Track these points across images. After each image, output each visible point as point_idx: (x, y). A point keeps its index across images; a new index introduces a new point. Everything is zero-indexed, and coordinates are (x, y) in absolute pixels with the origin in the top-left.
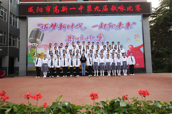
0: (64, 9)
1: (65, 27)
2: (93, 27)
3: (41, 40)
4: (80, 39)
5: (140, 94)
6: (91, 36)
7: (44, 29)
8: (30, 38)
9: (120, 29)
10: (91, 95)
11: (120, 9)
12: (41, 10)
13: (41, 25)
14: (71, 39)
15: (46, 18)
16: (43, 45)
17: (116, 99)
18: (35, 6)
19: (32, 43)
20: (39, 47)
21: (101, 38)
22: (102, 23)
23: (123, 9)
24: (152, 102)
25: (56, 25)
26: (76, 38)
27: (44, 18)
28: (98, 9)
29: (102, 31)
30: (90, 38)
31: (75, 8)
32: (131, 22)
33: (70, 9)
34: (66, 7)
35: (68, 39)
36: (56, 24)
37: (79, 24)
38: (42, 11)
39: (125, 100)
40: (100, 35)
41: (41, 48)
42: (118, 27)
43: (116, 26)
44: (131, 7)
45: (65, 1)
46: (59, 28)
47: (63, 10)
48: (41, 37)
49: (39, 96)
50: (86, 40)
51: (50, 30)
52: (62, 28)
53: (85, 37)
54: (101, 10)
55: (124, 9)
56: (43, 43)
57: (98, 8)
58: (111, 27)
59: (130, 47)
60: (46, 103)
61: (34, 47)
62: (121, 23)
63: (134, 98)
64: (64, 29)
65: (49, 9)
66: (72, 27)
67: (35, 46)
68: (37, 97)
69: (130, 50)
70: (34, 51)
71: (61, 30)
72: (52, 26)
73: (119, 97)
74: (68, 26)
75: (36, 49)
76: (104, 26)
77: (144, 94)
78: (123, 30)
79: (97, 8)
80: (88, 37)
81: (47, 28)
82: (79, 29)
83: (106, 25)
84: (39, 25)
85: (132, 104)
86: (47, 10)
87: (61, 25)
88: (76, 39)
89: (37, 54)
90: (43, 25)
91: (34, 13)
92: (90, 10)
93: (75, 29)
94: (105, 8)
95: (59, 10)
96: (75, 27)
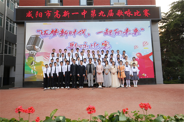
0: (66, 14)
1: (67, 33)
2: (97, 33)
3: (41, 48)
4: (83, 46)
5: (141, 107)
6: (95, 43)
7: (44, 35)
8: (28, 45)
9: (127, 36)
10: (88, 109)
11: (126, 14)
12: (41, 15)
13: (40, 31)
14: (73, 46)
16: (42, 53)
17: (115, 113)
18: (34, 11)
19: (30, 50)
20: (38, 56)
21: (106, 45)
22: (107, 29)
23: (129, 14)
24: (153, 116)
25: (57, 31)
27: (44, 24)
29: (108, 38)
30: (94, 45)
31: (78, 13)
32: (139, 29)
33: (73, 14)
34: (68, 11)
35: (70, 46)
36: (56, 30)
37: (82, 30)
38: (42, 16)
39: (125, 114)
40: (105, 42)
42: (125, 33)
43: (122, 33)
44: (139, 12)
45: (67, 5)
46: (60, 35)
47: (65, 15)
48: (40, 44)
49: (31, 110)
50: (89, 47)
51: (50, 37)
52: (64, 34)
53: (88, 44)
54: (107, 15)
55: (131, 14)
56: (42, 50)
57: (103, 13)
58: (117, 34)
59: (138, 55)
60: (38, 118)
61: (32, 55)
62: (127, 29)
63: (136, 111)
64: (66, 36)
65: (50, 14)
66: (75, 34)
67: (33, 54)
68: (29, 111)
69: (138, 59)
70: (32, 60)
71: (62, 36)
72: (52, 32)
73: (118, 111)
74: (70, 32)
75: (34, 57)
76: (109, 32)
77: (146, 107)
78: (130, 36)
79: (101, 13)
80: (92, 45)
81: (47, 34)
82: (82, 36)
83: (112, 31)
84: (38, 31)
85: (133, 119)
86: (47, 15)
87: (62, 32)
88: (79, 47)
89: (35, 63)
90: (43, 31)
91: (33, 18)
92: (95, 15)
93: (77, 36)
94: (110, 13)
95: (60, 15)
96: (78, 34)
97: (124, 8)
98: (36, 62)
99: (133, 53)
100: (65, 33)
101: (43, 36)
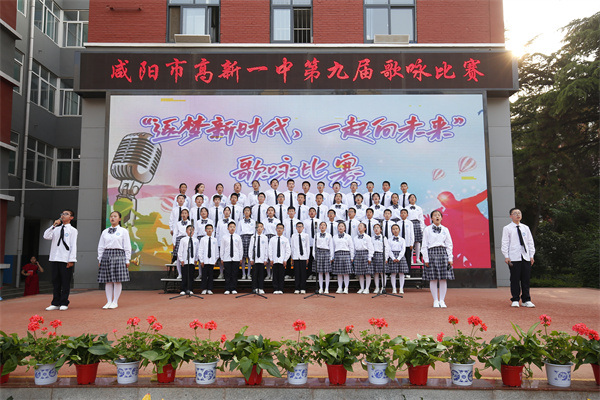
0: (229, 70)
1: (232, 129)
2: (323, 130)
3: (153, 171)
4: (279, 169)
5: (373, 324)
6: (316, 160)
7: (163, 133)
8: (117, 164)
9: (412, 140)
10: (295, 324)
11: (411, 74)
12: (154, 73)
13: (152, 122)
14: (249, 168)
16: (157, 187)
17: (335, 332)
18: (134, 59)
19: (121, 179)
20: (145, 195)
21: (349, 167)
22: (352, 119)
23: (421, 72)
24: (389, 337)
25: (203, 122)
26: (267, 167)
27: (162, 100)
28: (340, 71)
29: (354, 144)
30: (311, 165)
31: (265, 68)
32: (448, 117)
33: (250, 70)
34: (235, 63)
35: (240, 169)
36: (200, 119)
37: (278, 120)
38: (157, 75)
39: (349, 333)
40: (345, 156)
41: (149, 198)
42: (406, 131)
43: (397, 130)
44: (450, 67)
45: (234, 42)
46: (212, 134)
47: (225, 75)
48: (152, 160)
49: (213, 325)
50: (298, 172)
51: (182, 138)
52: (222, 132)
53: (295, 162)
54: (351, 75)
55: (426, 74)
56: (158, 180)
57: (342, 67)
58: (382, 132)
59: (445, 198)
61: (129, 194)
62: (414, 118)
64: (228, 136)
65: (181, 69)
66: (255, 131)
67: (131, 191)
69: (443, 210)
70: (129, 208)
71: (217, 137)
72: (188, 124)
73: (340, 329)
74: (241, 125)
75: (134, 200)
76: (358, 127)
78: (421, 141)
79: (336, 69)
80: (305, 165)
81: (172, 131)
82: (278, 136)
83: (366, 124)
84: (146, 121)
85: (360, 341)
86: (172, 72)
87: (218, 124)
88: (267, 171)
90: (160, 122)
91: (130, 80)
92: (316, 74)
93: (263, 138)
94: (362, 68)
95: (212, 74)
96: (264, 131)
97: (406, 55)
98: (139, 215)
99: (429, 192)
100: (227, 129)
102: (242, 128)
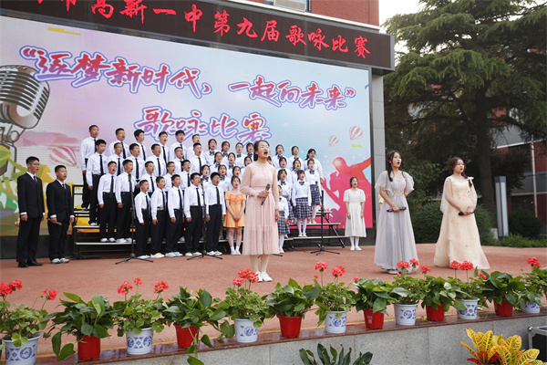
0: (133, 7)
1: (137, 74)
2: (233, 88)
3: (38, 115)
4: (187, 124)
6: (225, 118)
7: (52, 70)
9: (312, 106)
11: (312, 42)
13: (36, 54)
14: (155, 120)
15: (62, 31)
16: (44, 134)
20: (27, 143)
21: (257, 128)
22: (260, 79)
23: (321, 42)
25: (102, 63)
26: (176, 121)
27: (50, 29)
28: (249, 29)
29: (261, 105)
30: (221, 123)
31: (173, 12)
32: (342, 89)
33: (157, 11)
35: (146, 121)
36: (99, 58)
37: (187, 72)
40: (253, 117)
41: (34, 147)
42: (307, 97)
43: (300, 95)
44: (344, 41)
46: (113, 77)
47: (128, 12)
48: (36, 101)
50: (208, 129)
51: (76, 79)
52: (125, 77)
53: (205, 118)
54: (260, 35)
55: (324, 45)
56: (46, 125)
57: (251, 25)
58: (287, 96)
62: (314, 85)
64: (132, 82)
66: (162, 80)
69: (337, 174)
70: (5, 158)
71: (119, 82)
72: (84, 62)
74: (146, 72)
75: (12, 149)
76: (265, 88)
78: (320, 108)
79: (246, 25)
80: (214, 122)
81: (63, 68)
82: (187, 89)
83: (273, 86)
84: (29, 52)
87: (120, 67)
88: (175, 125)
89: (17, 171)
90: (47, 55)
92: (225, 28)
93: (171, 89)
94: (270, 29)
95: (112, 8)
96: (172, 81)
97: (308, 22)
99: (326, 157)
100: (130, 75)
101: (48, 72)
102: (148, 75)
